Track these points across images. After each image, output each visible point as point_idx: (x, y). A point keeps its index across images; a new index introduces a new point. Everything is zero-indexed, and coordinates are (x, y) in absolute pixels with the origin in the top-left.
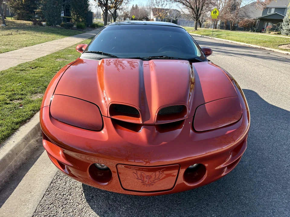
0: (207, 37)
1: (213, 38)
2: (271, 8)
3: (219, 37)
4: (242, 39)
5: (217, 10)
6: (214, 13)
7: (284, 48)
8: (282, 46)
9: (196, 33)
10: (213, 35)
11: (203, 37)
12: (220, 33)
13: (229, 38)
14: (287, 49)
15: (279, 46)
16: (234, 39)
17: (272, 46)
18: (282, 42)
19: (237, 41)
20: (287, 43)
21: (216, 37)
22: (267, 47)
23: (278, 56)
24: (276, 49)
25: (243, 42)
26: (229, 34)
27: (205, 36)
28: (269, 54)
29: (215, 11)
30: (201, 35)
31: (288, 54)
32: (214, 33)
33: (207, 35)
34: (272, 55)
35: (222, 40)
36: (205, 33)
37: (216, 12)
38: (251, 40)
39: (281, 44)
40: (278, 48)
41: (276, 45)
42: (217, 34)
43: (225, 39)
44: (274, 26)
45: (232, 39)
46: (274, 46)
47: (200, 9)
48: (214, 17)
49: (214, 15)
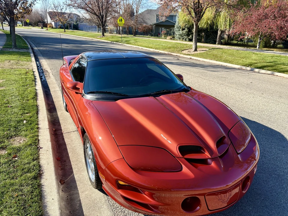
0: (117, 43)
1: (123, 44)
3: (128, 43)
4: (151, 45)
5: (122, 19)
6: (120, 21)
7: (187, 53)
8: (184, 51)
9: (105, 40)
10: (122, 41)
11: (113, 43)
12: (128, 39)
13: (138, 44)
14: (189, 53)
15: (182, 51)
16: (143, 45)
17: (177, 51)
18: (183, 48)
19: (146, 47)
20: (187, 49)
21: (126, 44)
22: (173, 52)
23: (187, 62)
24: (181, 54)
25: (151, 48)
26: (137, 41)
27: (115, 43)
28: (179, 59)
29: (121, 19)
30: (110, 42)
31: (191, 58)
32: (123, 39)
33: (116, 41)
34: (182, 61)
35: (133, 46)
36: (113, 40)
37: (122, 21)
38: (157, 46)
39: (183, 49)
40: (182, 54)
41: (179, 50)
42: (125, 40)
43: (135, 45)
44: (167, 31)
45: (141, 45)
46: (178, 52)
47: (104, 16)
48: (121, 25)
49: (120, 23)
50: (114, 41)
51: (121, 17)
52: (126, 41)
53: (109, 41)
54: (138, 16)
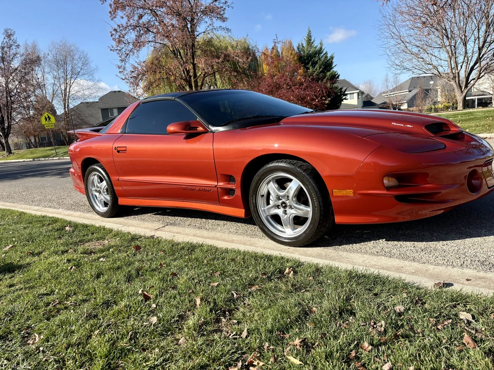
0: (46, 159)
2: (112, 109)
5: (49, 115)
6: (46, 120)
9: (18, 159)
10: (57, 155)
11: (40, 160)
29: (47, 117)
30: (31, 160)
36: (37, 156)
47: (6, 118)
48: (49, 126)
49: (47, 123)
50: (39, 157)
51: (47, 113)
52: (65, 152)
53: (26, 158)
54: (69, 114)
